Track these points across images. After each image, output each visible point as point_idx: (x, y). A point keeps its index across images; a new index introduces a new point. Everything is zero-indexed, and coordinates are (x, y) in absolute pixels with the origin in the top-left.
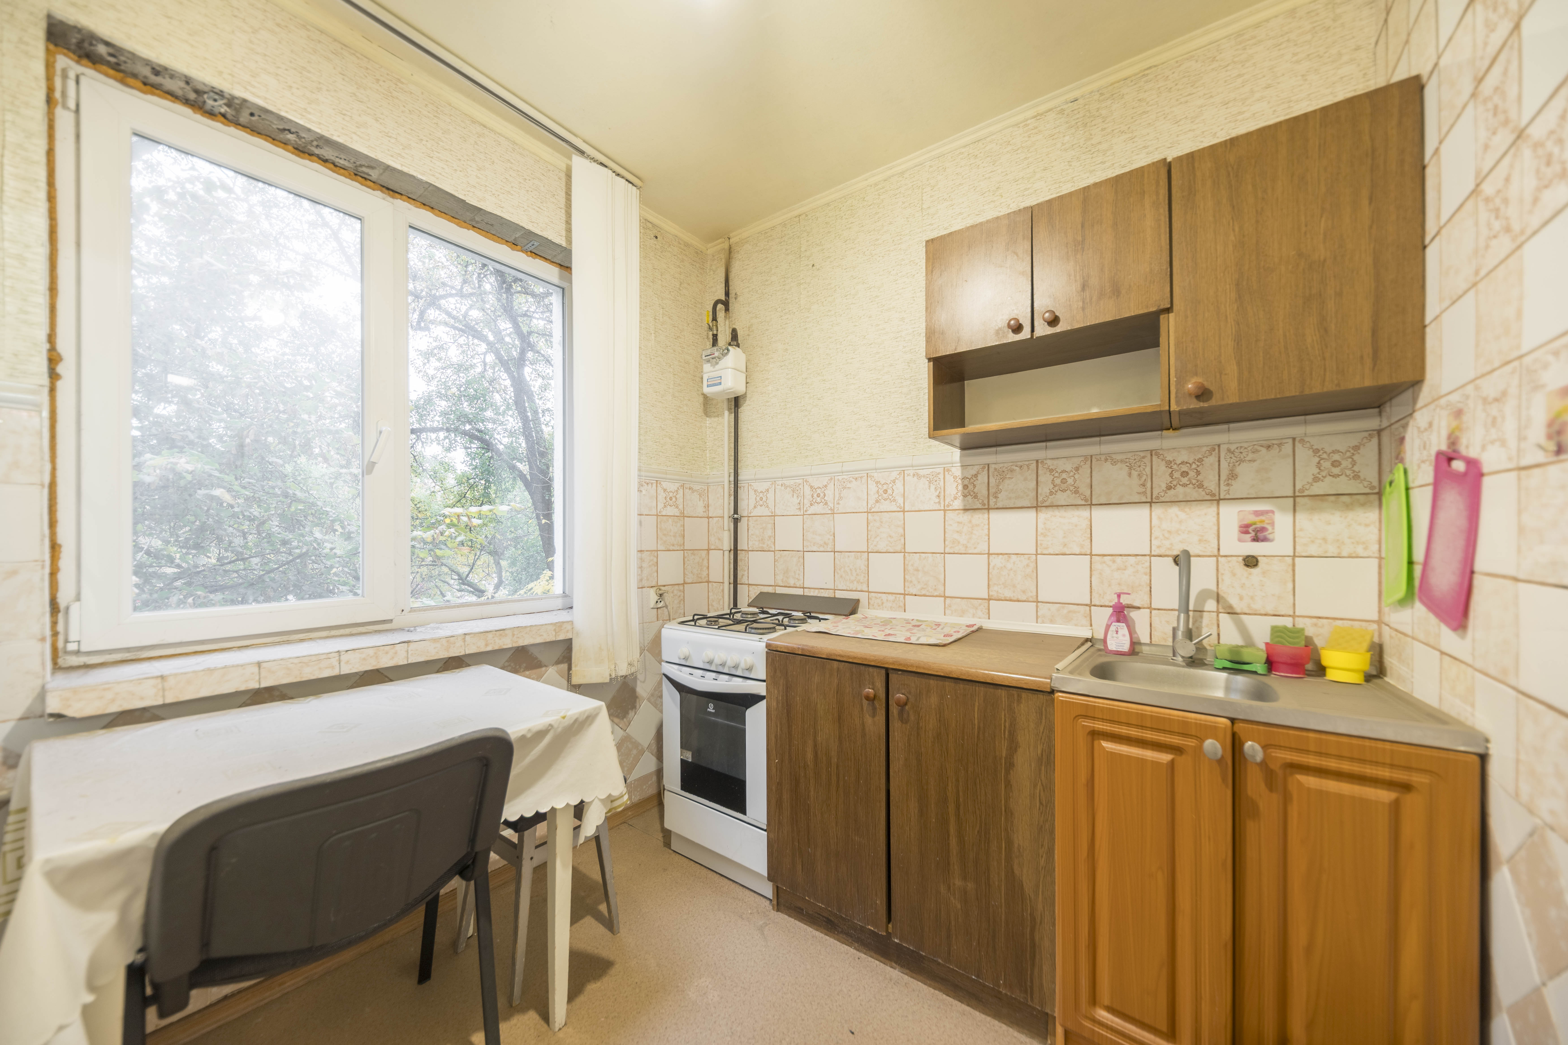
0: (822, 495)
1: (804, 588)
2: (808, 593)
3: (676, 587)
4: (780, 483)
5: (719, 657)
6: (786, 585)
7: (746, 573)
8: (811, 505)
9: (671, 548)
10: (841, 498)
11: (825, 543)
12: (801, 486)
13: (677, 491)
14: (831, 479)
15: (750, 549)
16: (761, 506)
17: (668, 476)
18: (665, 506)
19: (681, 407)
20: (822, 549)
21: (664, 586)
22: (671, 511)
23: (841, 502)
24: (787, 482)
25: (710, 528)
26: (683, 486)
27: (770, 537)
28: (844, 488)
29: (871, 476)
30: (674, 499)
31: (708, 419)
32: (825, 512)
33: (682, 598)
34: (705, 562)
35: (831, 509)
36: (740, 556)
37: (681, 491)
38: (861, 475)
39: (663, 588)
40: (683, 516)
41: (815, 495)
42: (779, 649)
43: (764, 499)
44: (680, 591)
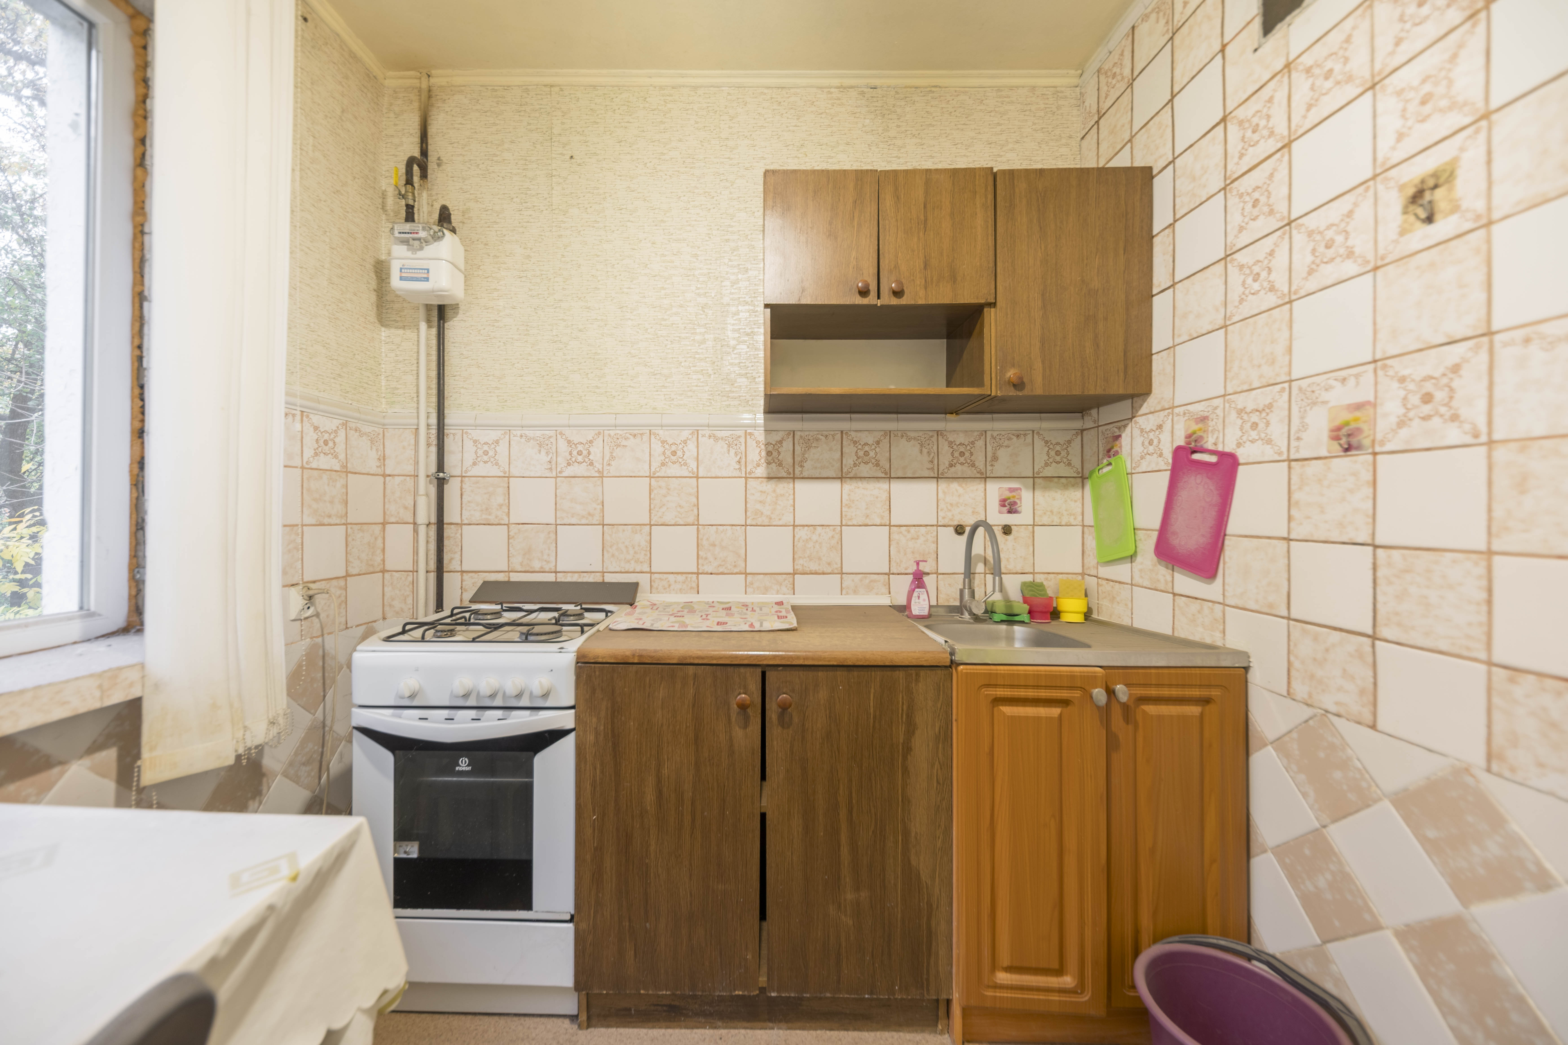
0: (585, 453)
1: (556, 572)
2: (561, 578)
3: (334, 582)
4: (519, 433)
5: (486, 684)
6: (527, 569)
7: (458, 556)
8: (569, 464)
9: (326, 521)
10: (612, 458)
11: (589, 514)
12: (553, 440)
13: (336, 432)
14: (599, 433)
15: (466, 522)
16: (485, 462)
17: (322, 407)
18: (316, 454)
19: (342, 302)
20: (584, 521)
21: (314, 582)
22: (324, 462)
23: (612, 463)
24: (530, 433)
25: (388, 491)
26: (345, 424)
27: (501, 506)
28: (618, 446)
29: (655, 434)
30: (331, 444)
31: (383, 329)
32: (589, 474)
33: (343, 598)
34: (380, 541)
35: (599, 471)
36: (448, 531)
37: (342, 433)
38: (641, 432)
39: (311, 586)
40: (346, 471)
41: (575, 453)
42: (600, 660)
43: (491, 453)
44: (340, 588)
